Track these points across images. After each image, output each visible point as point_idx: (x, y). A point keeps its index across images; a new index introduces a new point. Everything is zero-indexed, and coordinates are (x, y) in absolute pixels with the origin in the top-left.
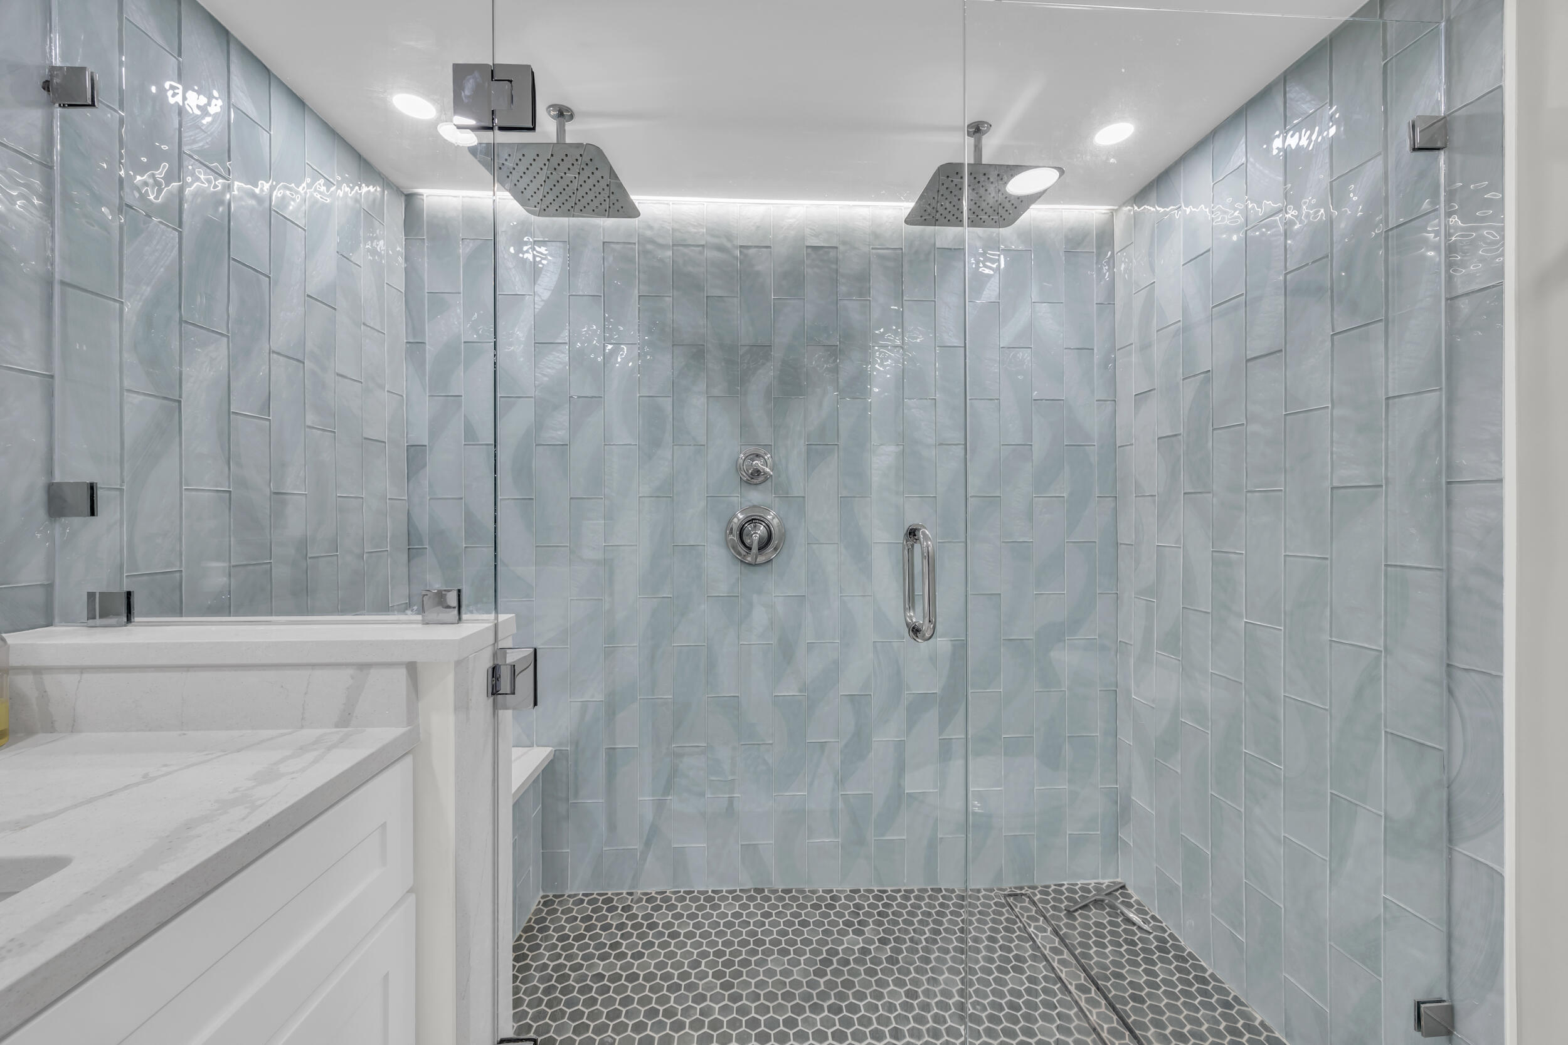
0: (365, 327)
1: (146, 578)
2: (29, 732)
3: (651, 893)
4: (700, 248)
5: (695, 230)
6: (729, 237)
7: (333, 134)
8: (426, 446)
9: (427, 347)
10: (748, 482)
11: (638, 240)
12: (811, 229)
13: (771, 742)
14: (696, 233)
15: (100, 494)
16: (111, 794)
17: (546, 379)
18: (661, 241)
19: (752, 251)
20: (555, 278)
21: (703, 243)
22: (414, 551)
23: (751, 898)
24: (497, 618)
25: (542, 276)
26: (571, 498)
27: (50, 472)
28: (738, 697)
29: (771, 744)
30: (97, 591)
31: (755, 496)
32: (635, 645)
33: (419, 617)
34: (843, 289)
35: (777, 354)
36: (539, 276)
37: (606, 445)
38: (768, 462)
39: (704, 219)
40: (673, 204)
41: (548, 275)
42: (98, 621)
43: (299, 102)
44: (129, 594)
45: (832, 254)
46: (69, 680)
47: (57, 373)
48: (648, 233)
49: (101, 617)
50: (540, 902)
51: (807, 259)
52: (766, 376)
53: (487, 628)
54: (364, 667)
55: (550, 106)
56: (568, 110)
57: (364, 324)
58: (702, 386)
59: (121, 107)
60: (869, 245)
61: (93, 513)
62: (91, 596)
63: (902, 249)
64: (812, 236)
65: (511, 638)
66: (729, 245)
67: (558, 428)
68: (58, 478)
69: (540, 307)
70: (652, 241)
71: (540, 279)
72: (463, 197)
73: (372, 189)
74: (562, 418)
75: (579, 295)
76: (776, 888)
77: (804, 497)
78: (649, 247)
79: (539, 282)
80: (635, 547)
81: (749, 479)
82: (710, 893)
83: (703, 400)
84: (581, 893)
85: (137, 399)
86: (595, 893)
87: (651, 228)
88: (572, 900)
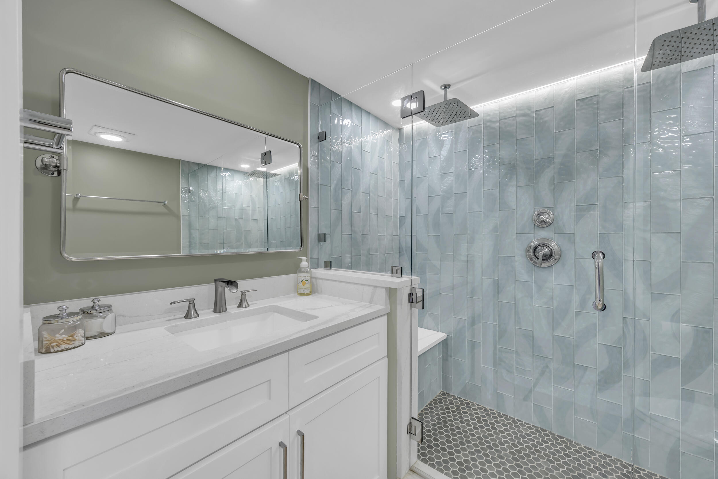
0: (387, 179)
1: (334, 258)
2: (315, 293)
3: (487, 408)
4: (514, 118)
5: (511, 110)
6: (529, 108)
7: (377, 119)
8: (404, 216)
9: (405, 181)
10: (539, 227)
11: (483, 122)
12: (579, 90)
13: (551, 358)
14: (512, 111)
15: (326, 236)
16: (326, 307)
17: (445, 188)
18: (494, 120)
19: (542, 112)
20: (449, 147)
21: (515, 115)
22: (401, 253)
23: (538, 431)
24: (412, 277)
25: (444, 147)
26: (454, 235)
27: (318, 231)
28: (532, 331)
29: (552, 359)
30: (326, 261)
31: (543, 234)
32: (480, 298)
33: (391, 275)
34: (602, 117)
35: (557, 160)
36: (442, 148)
37: (469, 212)
38: (551, 216)
39: (515, 104)
40: (500, 101)
41: (446, 146)
42: (326, 268)
43: (368, 113)
44: (331, 262)
45: (595, 99)
46: (321, 281)
47: (319, 207)
48: (488, 118)
49: (327, 267)
50: (441, 393)
51: (576, 107)
52: (550, 173)
53: (409, 280)
54: (375, 287)
55: (442, 86)
56: (448, 85)
57: (386, 178)
58: (514, 183)
59: (331, 136)
60: (623, 87)
61: (325, 241)
62: (325, 261)
63: (650, 82)
64: (581, 93)
65: (417, 285)
66: (529, 112)
67: (449, 207)
68: (319, 233)
69: (443, 160)
70: (490, 121)
71: (443, 148)
72: (417, 125)
73: (389, 131)
74: (451, 202)
75: (458, 152)
76: (554, 432)
77: (574, 234)
78: (488, 124)
79: (443, 150)
80: (481, 256)
81: (540, 225)
82: (516, 420)
83: (515, 188)
84: (457, 396)
85: (333, 211)
86: (463, 398)
87: (489, 115)
88: (453, 397)
